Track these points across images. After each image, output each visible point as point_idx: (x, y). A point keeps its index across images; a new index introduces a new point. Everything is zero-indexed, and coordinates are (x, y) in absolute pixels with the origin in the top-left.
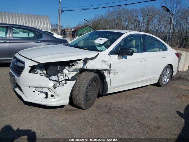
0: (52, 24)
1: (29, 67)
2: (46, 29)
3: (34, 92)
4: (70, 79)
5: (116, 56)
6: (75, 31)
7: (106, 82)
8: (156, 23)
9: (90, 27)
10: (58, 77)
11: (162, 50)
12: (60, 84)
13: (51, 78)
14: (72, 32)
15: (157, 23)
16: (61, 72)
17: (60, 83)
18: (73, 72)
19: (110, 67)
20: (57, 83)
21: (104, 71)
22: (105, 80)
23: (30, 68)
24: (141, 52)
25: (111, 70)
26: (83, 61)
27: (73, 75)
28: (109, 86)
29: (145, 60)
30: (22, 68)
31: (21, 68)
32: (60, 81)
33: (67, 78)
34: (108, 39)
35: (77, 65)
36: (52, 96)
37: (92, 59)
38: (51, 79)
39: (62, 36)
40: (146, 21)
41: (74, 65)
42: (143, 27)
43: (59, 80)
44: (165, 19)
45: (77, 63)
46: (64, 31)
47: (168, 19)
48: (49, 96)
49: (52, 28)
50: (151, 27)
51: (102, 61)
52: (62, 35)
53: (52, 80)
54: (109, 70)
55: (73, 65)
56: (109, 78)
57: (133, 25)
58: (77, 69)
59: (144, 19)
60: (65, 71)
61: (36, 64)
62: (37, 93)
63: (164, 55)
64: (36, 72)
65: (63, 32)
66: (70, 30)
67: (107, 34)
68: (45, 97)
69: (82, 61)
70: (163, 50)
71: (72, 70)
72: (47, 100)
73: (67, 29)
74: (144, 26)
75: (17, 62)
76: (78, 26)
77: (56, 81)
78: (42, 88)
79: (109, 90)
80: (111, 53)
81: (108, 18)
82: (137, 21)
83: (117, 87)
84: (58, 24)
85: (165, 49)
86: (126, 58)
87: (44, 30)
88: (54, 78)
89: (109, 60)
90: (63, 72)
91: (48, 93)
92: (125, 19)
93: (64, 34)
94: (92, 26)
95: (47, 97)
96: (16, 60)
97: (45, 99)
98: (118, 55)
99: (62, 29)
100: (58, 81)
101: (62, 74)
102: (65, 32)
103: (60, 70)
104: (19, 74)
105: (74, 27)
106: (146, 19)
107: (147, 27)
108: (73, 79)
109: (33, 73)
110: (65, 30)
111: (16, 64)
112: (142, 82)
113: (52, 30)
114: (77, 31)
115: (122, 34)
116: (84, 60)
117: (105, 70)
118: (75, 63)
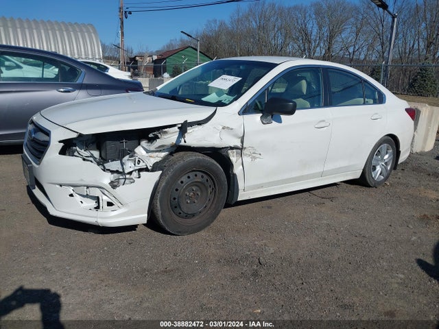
0: (106, 44)
1: (60, 142)
2: (90, 57)
3: (71, 195)
4: (150, 168)
5: (258, 116)
6: (160, 59)
7: (235, 175)
8: (350, 39)
9: (196, 50)
10: (122, 164)
11: (372, 101)
12: (125, 179)
13: (108, 166)
14: (153, 61)
15: (352, 38)
16: (131, 153)
17: (127, 176)
18: (157, 153)
19: (242, 142)
20: (121, 177)
21: (230, 151)
22: (232, 172)
23: (62, 144)
24: (319, 107)
25: (245, 148)
26: (179, 128)
27: (158, 160)
28: (241, 185)
29: (327, 124)
30: (46, 145)
31: (43, 145)
32: (126, 171)
33: (142, 165)
34: (240, 79)
35: (165, 137)
36: (110, 204)
37: (199, 123)
38: (107, 168)
39: (129, 74)
40: (326, 34)
41: (159, 138)
42: (318, 49)
43: (124, 171)
44: (371, 28)
45: (166, 132)
46: (133, 60)
47: (377, 29)
48: (103, 204)
49: (107, 55)
50: (336, 47)
51: (223, 128)
52: (129, 71)
53: (109, 170)
54: (240, 149)
55: (156, 138)
56: (241, 167)
57: (296, 43)
58: (165, 148)
59: (320, 28)
60: (140, 151)
61: (75, 135)
62: (78, 198)
63: (376, 114)
64: (76, 154)
65: (132, 64)
66: (148, 58)
67: (241, 67)
68: (95, 208)
69: (176, 129)
70: (375, 103)
71: (153, 149)
72: (100, 213)
73: (142, 57)
74: (322, 45)
75: (35, 132)
76: (166, 49)
77: (117, 172)
78: (88, 187)
79: (241, 193)
80: (246, 110)
81: (237, 28)
82: (306, 34)
83: (261, 186)
84: (119, 44)
85: (380, 99)
86: (280, 121)
87: (86, 58)
88: (115, 165)
89: (240, 127)
90: (135, 153)
91: (100, 198)
92: (276, 29)
93: (135, 68)
94: (200, 49)
95: (97, 208)
96: (34, 127)
97: (94, 212)
98: (261, 114)
99: (130, 55)
100: (122, 173)
101: (132, 156)
102: (136, 62)
103: (127, 149)
104: (40, 158)
105: (157, 52)
106: (325, 29)
107: (329, 48)
108: (155, 168)
109: (69, 155)
110: (137, 58)
111: (33, 135)
112: (322, 175)
113: (106, 58)
114: (165, 59)
115: (273, 66)
116: (180, 126)
117: (232, 148)
118: (160, 133)
